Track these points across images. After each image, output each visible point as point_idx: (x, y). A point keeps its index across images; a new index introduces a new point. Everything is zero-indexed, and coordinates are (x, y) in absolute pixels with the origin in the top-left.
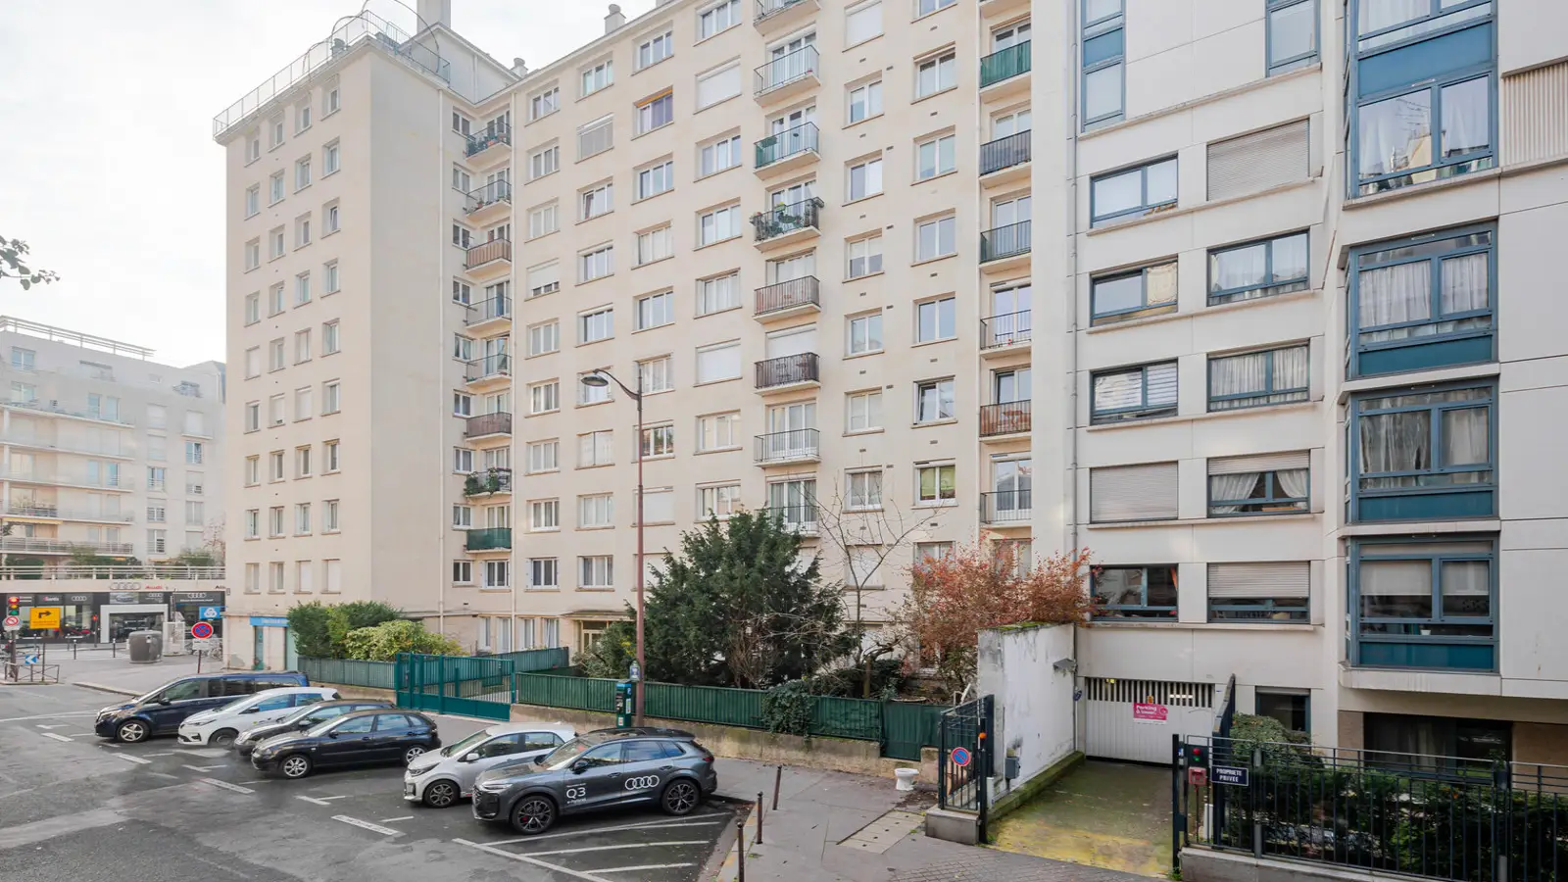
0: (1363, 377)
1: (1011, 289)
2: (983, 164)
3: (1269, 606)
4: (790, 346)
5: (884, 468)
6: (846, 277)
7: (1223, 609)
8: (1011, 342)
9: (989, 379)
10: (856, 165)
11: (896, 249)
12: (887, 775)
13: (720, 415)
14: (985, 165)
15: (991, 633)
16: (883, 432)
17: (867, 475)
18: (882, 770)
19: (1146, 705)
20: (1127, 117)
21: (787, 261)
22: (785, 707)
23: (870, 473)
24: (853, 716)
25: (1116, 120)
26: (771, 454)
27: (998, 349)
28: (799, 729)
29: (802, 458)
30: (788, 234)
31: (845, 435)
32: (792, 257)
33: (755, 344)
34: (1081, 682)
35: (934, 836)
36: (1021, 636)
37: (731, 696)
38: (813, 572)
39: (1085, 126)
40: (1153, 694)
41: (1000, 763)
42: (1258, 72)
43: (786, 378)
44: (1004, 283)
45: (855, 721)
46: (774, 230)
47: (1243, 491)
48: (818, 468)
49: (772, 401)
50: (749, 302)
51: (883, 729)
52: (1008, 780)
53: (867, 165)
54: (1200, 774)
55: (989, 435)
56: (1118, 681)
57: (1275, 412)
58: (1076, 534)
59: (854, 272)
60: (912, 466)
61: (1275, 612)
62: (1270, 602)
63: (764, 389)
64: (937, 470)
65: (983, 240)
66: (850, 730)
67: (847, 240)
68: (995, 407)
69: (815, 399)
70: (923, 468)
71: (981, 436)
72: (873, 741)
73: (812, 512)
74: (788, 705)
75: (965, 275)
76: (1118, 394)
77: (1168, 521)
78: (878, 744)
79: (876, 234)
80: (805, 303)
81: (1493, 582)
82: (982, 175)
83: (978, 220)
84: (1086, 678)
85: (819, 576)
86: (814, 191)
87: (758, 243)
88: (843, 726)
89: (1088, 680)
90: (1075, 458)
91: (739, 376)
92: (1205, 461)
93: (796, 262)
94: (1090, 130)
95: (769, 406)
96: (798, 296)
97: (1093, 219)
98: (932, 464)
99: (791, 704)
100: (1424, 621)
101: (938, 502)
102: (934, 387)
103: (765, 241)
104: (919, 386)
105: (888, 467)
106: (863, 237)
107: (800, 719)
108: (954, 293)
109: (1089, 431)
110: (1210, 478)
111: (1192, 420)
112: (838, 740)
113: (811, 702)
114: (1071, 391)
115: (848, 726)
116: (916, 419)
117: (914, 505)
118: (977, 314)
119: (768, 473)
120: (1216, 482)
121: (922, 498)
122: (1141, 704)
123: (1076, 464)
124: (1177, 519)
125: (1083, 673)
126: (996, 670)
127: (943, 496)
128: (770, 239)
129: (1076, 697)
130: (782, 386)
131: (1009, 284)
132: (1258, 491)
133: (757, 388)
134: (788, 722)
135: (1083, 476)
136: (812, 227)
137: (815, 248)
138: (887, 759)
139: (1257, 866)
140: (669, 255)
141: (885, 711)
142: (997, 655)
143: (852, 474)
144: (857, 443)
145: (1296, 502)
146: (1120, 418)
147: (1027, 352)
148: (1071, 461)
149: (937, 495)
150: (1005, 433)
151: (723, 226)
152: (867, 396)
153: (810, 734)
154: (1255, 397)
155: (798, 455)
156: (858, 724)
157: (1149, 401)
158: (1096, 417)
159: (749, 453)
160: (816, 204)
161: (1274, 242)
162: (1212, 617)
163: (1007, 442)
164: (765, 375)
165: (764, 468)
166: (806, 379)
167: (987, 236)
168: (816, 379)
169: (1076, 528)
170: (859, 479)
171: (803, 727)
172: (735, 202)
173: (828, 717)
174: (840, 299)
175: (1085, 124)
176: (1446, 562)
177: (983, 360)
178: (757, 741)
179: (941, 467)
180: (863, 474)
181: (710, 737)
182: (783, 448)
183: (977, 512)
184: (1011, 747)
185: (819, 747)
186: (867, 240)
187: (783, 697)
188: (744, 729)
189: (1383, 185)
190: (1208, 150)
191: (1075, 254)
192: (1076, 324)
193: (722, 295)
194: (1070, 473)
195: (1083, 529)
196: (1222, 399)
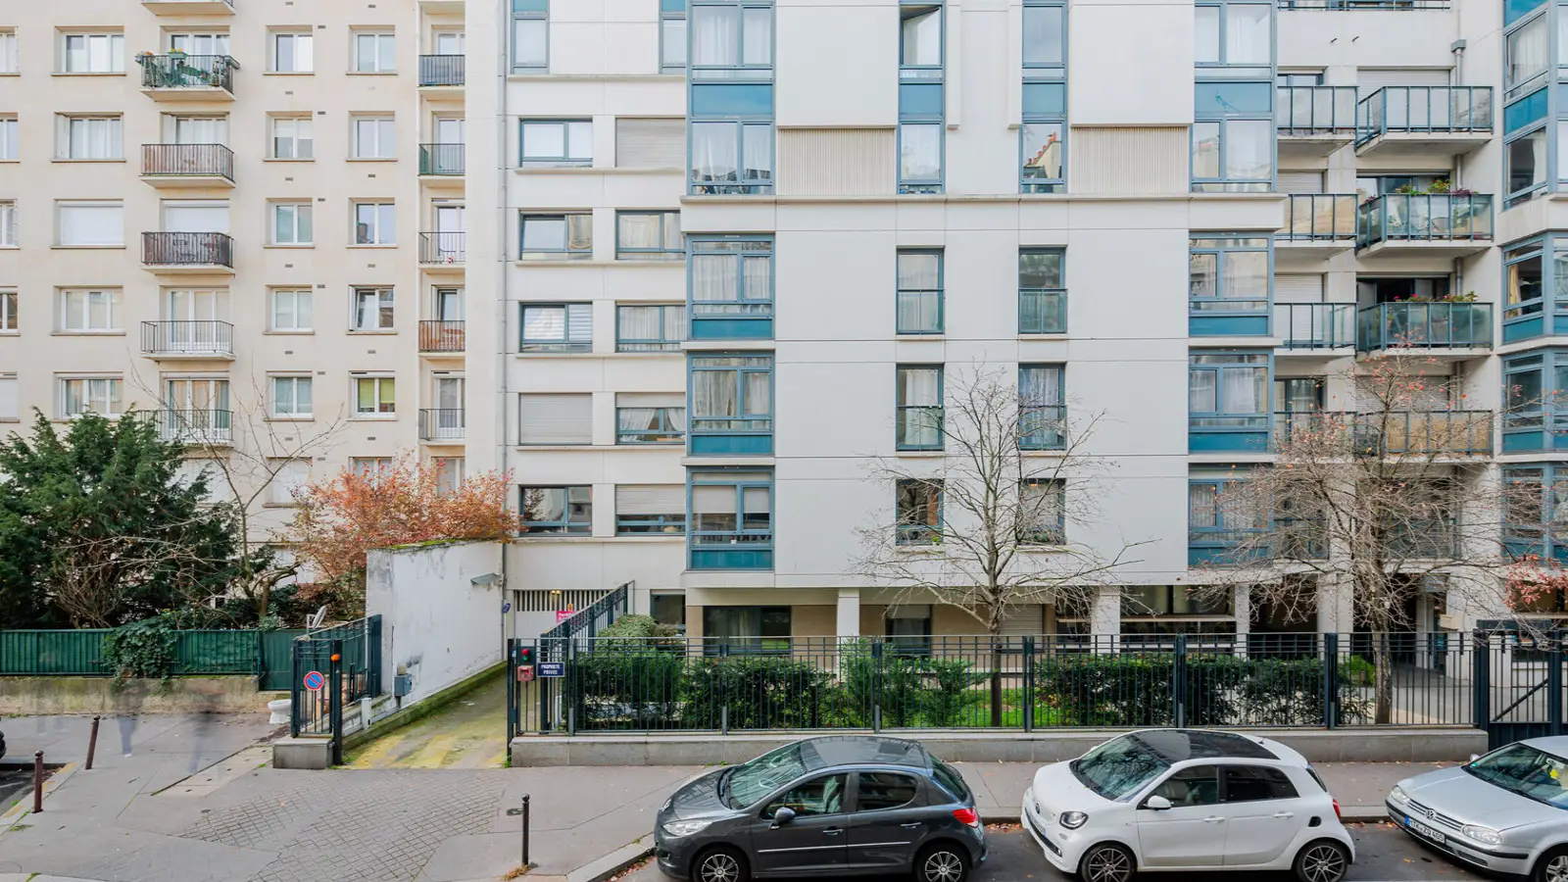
0: (695, 340)
1: (454, 207)
2: (422, 75)
3: (660, 522)
4: (194, 220)
5: (314, 375)
6: (268, 155)
7: (629, 525)
8: (451, 261)
9: (431, 297)
10: (281, 33)
11: (328, 136)
12: (263, 710)
13: (95, 291)
14: (424, 77)
15: (380, 553)
16: (313, 334)
17: (295, 380)
18: (261, 704)
19: (567, 612)
20: (551, 71)
21: (191, 119)
22: (136, 647)
23: (299, 378)
24: (225, 650)
25: (540, 72)
26: (169, 344)
27: (438, 266)
28: (156, 670)
29: (210, 354)
30: (191, 89)
31: (267, 334)
32: (199, 117)
33: (145, 210)
34: (510, 595)
35: (283, 767)
36: (421, 555)
37: (60, 640)
38: (199, 487)
39: (513, 70)
40: (573, 602)
41: (388, 682)
42: (653, 68)
43: (187, 258)
44: (445, 199)
45: (229, 654)
46: (174, 78)
47: (641, 421)
48: (231, 367)
49: (167, 282)
50: (136, 158)
51: (263, 662)
52: (398, 698)
53: (295, 37)
54: (527, 671)
55: (428, 351)
56: (563, 592)
57: (664, 358)
58: (505, 455)
59: (277, 151)
60: (346, 375)
61: (665, 527)
62: (661, 518)
63: (154, 267)
64: (377, 382)
65: (423, 153)
66: (223, 665)
67: (270, 114)
68: (438, 323)
69: (227, 287)
70: (362, 380)
71: (421, 351)
72: (249, 674)
73: (224, 418)
74: (140, 644)
75: (404, 183)
76: (544, 326)
77: (583, 447)
78: (256, 676)
79: (305, 116)
80: (213, 174)
81: (772, 503)
82: (421, 85)
83: (418, 129)
84: (515, 591)
85: (206, 492)
86: (227, 47)
87: (147, 89)
88: (214, 662)
89: (517, 593)
90: (505, 381)
91: (122, 245)
92: (613, 395)
93: (204, 123)
94: (520, 73)
95: (165, 287)
96: (205, 165)
97: (521, 160)
98: (369, 375)
99: (145, 642)
100: (731, 533)
101: (377, 415)
102: (374, 294)
103: (157, 89)
104: (357, 291)
105: (320, 373)
106: (290, 116)
107: (156, 659)
108: (393, 199)
109: (519, 358)
110: (618, 409)
111: (604, 358)
112: (205, 678)
113: (172, 639)
114: (502, 319)
115: (220, 661)
116: (352, 323)
117: (350, 416)
118: (418, 226)
119: (163, 367)
120: (622, 414)
121: (361, 410)
122: (563, 612)
123: (505, 388)
124: (591, 444)
125: (511, 586)
126: (385, 589)
127: (384, 408)
128: (165, 89)
129: (505, 609)
130: (180, 267)
131: (450, 202)
132: (654, 424)
133: (146, 263)
134: (139, 664)
135: (513, 399)
136: (221, 88)
137: (228, 113)
138: (267, 693)
139: (568, 743)
140: (12, 71)
141: (265, 640)
142: (386, 575)
143: (278, 378)
144: (283, 343)
145: (680, 435)
146: (545, 350)
147: (461, 273)
148: (501, 384)
149: (377, 407)
150: (444, 351)
151: (96, 54)
152: (295, 293)
153: (170, 675)
154: (649, 343)
155: (205, 350)
156: (232, 658)
157: (570, 337)
158: (524, 346)
159: (135, 341)
160: (230, 64)
161: (666, 214)
162: (620, 530)
163: (447, 360)
164: (158, 249)
165: (158, 361)
166: (216, 263)
167: (428, 149)
168: (228, 264)
169: (505, 449)
170: (286, 384)
171: (160, 668)
172: (117, 31)
173: (195, 651)
174: (260, 180)
175: (514, 67)
176: (746, 488)
177: (425, 274)
178: (98, 689)
179: (380, 379)
180: (290, 379)
181: (27, 692)
182: (186, 339)
183: (417, 428)
184: (404, 664)
185: (181, 690)
186: (295, 120)
187: (134, 634)
188: (80, 678)
189: (710, 190)
190: (616, 123)
191: (505, 188)
192: (505, 255)
193: (95, 140)
194: (501, 396)
195: (512, 451)
196: (628, 342)
